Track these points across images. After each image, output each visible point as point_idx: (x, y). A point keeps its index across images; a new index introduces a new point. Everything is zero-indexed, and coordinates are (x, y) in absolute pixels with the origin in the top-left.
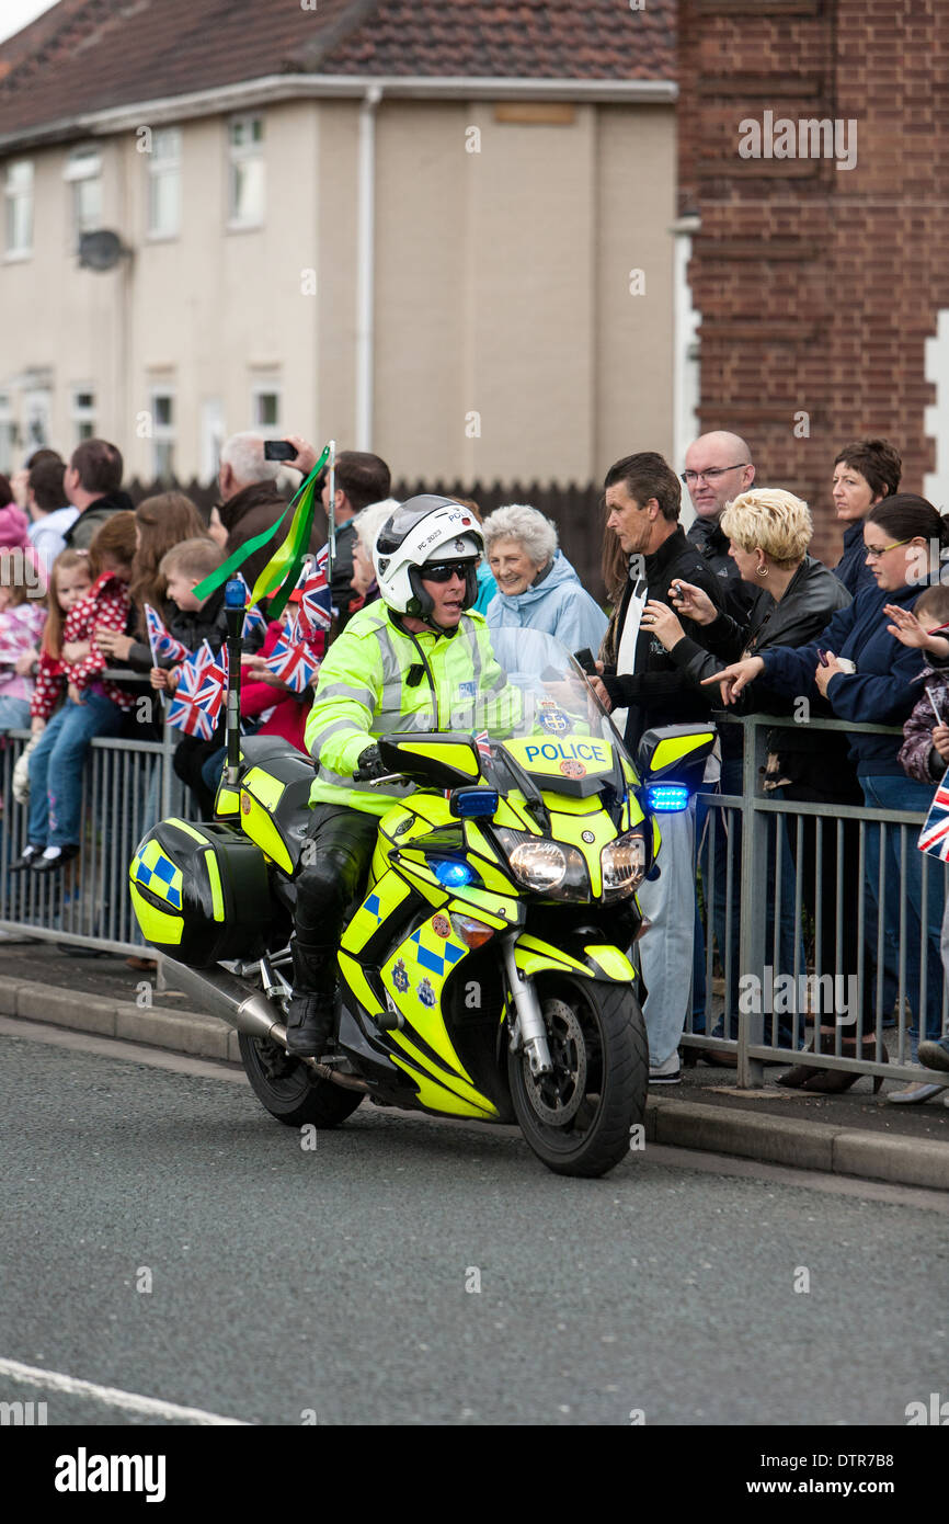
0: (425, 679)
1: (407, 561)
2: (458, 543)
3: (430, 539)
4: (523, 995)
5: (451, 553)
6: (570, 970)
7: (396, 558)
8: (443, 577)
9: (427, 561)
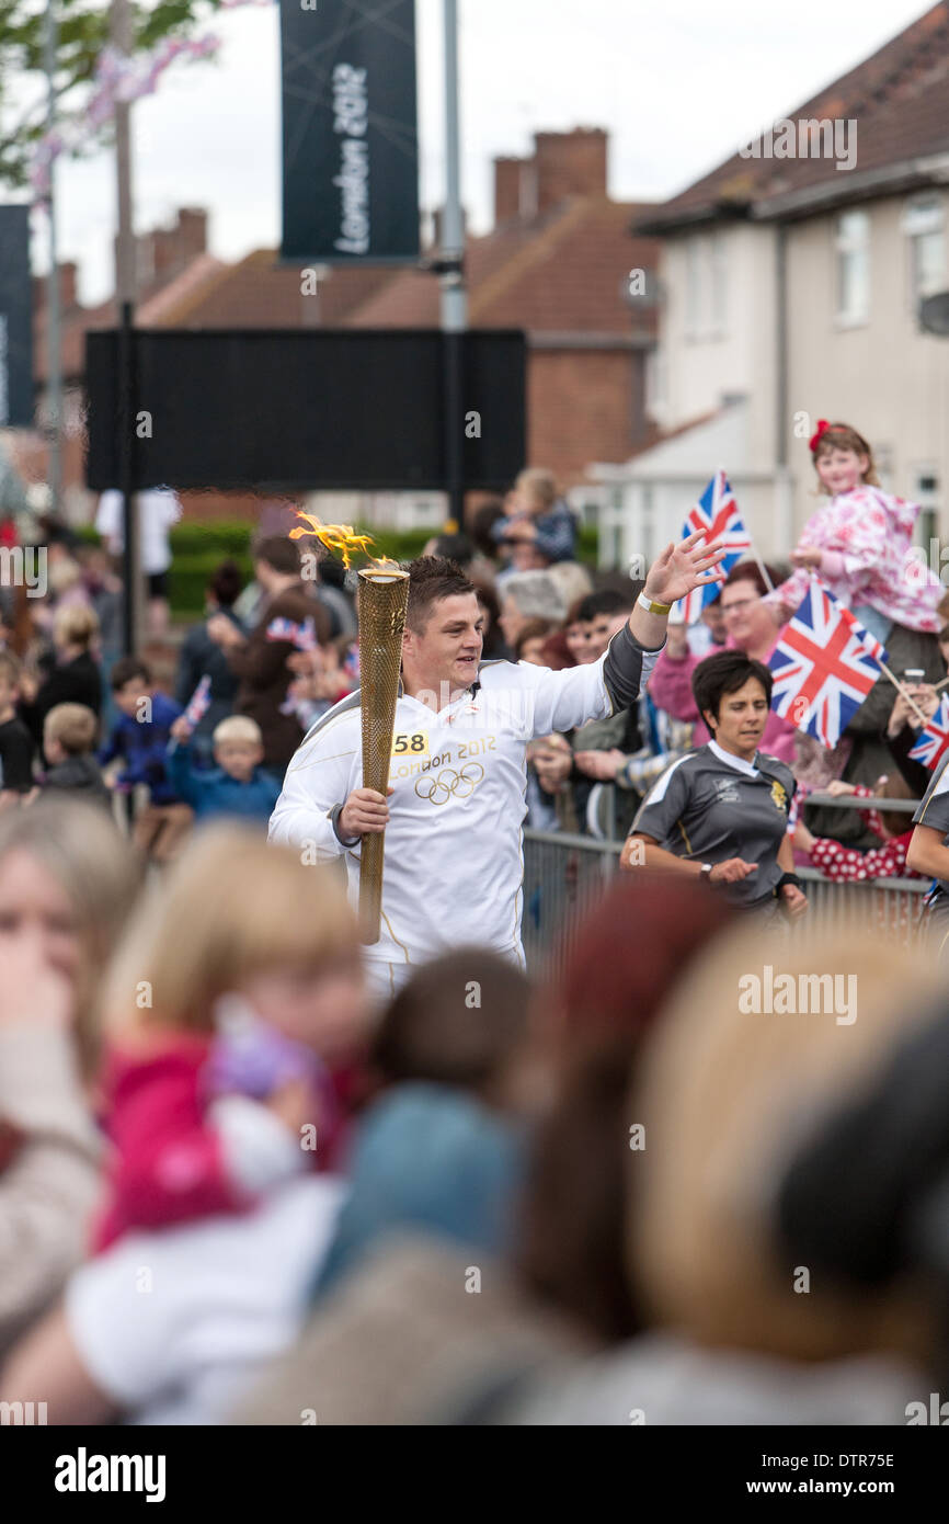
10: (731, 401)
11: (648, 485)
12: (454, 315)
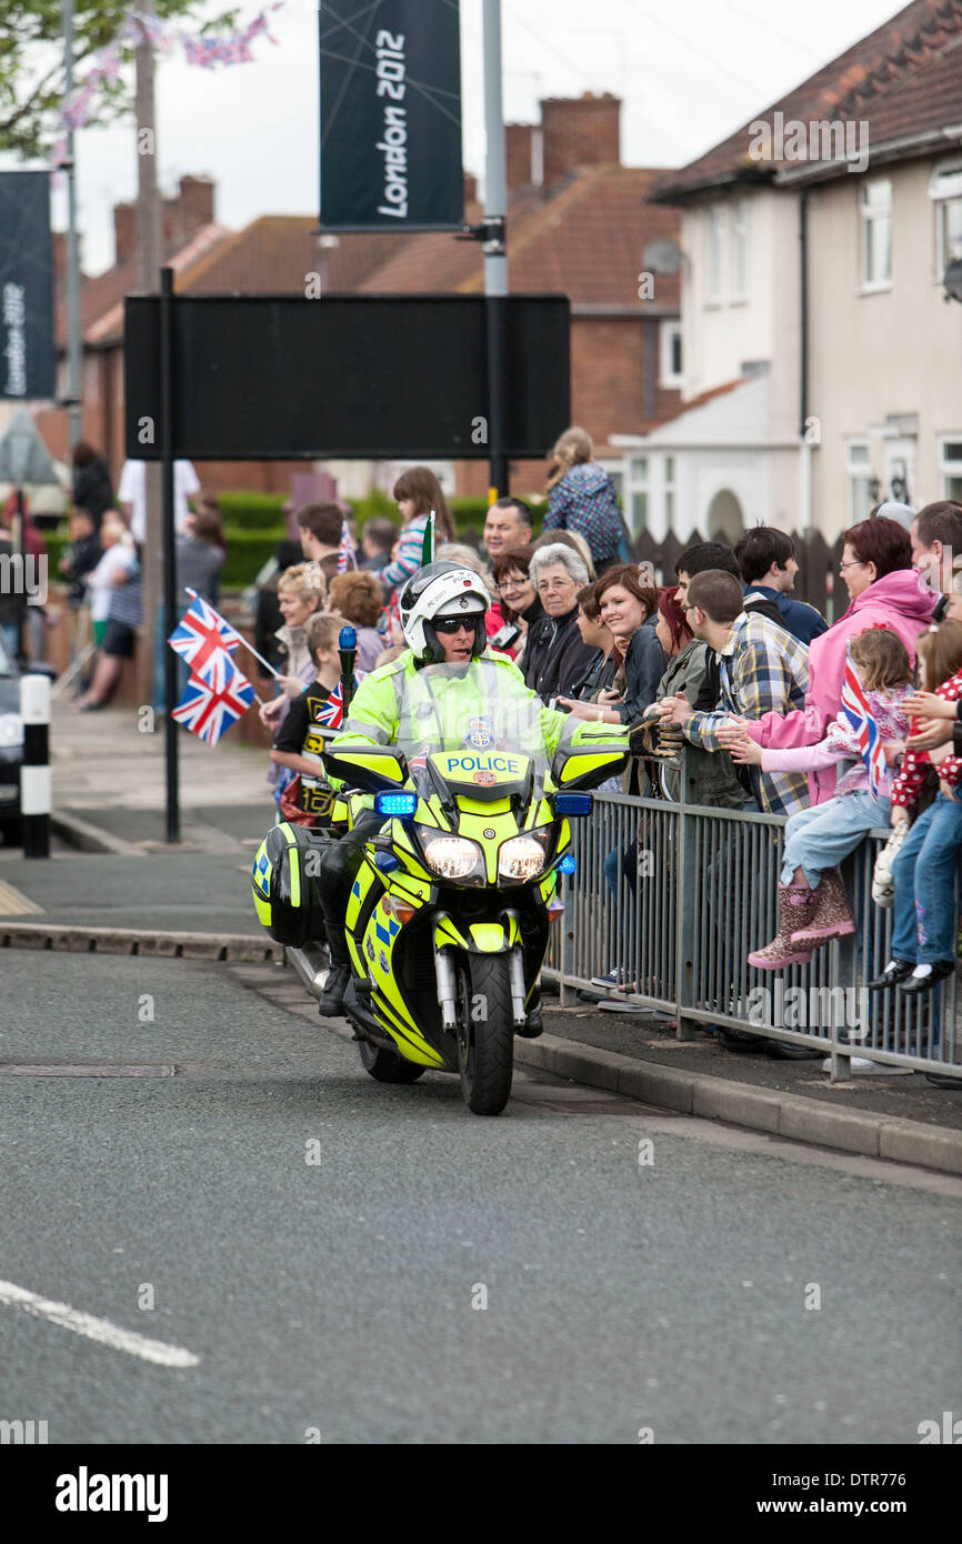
0: (433, 714)
1: (420, 616)
2: (463, 600)
3: (437, 598)
4: (442, 965)
5: (455, 609)
6: (456, 943)
7: (414, 613)
8: (452, 630)
9: (435, 616)
10: (751, 368)
11: (670, 454)
12: (494, 280)
